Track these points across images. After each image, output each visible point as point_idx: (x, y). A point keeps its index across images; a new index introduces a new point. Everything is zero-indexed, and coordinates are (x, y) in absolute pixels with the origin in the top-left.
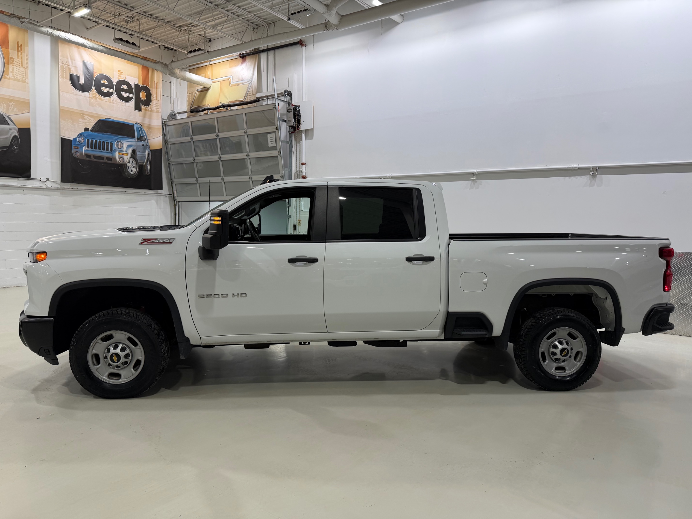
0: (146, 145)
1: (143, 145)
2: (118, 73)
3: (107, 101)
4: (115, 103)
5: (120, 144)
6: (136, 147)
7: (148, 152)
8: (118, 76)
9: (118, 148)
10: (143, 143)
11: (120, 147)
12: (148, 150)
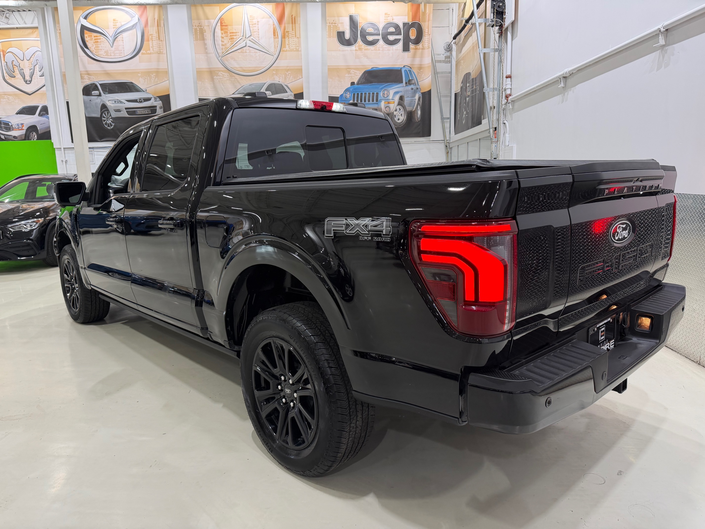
0: (416, 88)
1: (412, 89)
2: (385, 17)
3: (373, 49)
4: (381, 49)
5: (386, 92)
6: (403, 93)
7: (419, 95)
8: (385, 19)
9: (384, 97)
10: (412, 86)
11: (386, 96)
12: (418, 93)
